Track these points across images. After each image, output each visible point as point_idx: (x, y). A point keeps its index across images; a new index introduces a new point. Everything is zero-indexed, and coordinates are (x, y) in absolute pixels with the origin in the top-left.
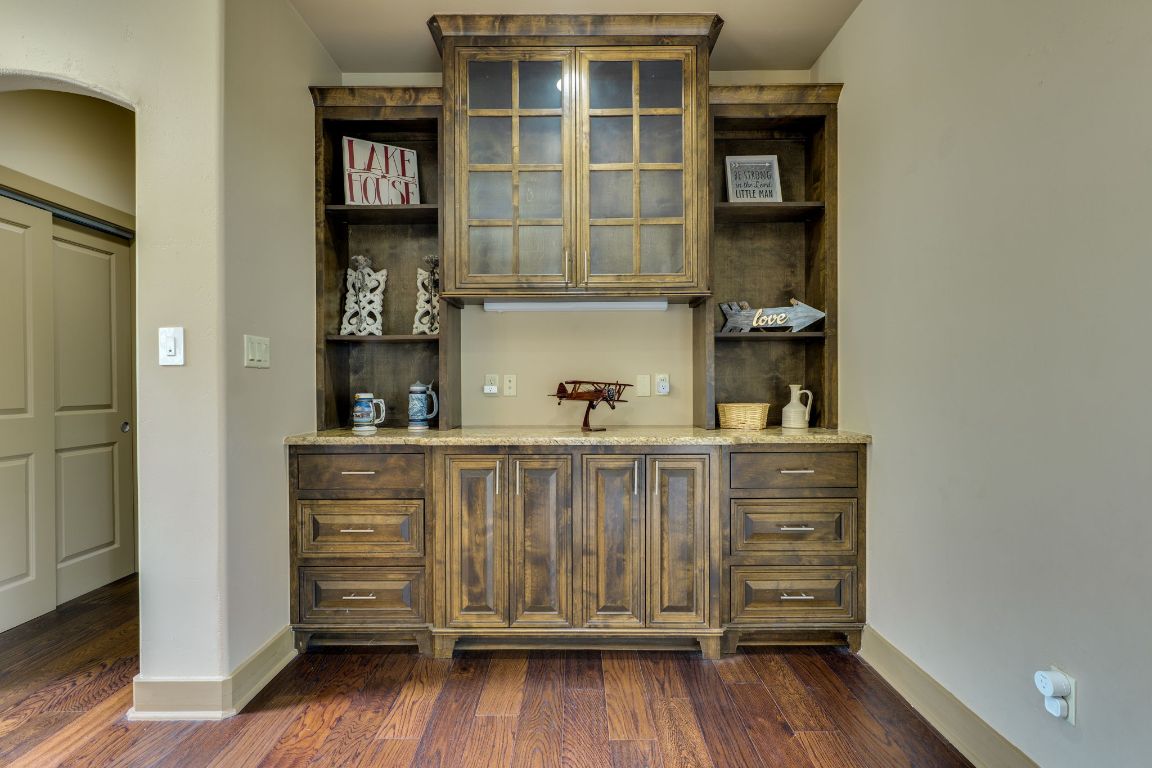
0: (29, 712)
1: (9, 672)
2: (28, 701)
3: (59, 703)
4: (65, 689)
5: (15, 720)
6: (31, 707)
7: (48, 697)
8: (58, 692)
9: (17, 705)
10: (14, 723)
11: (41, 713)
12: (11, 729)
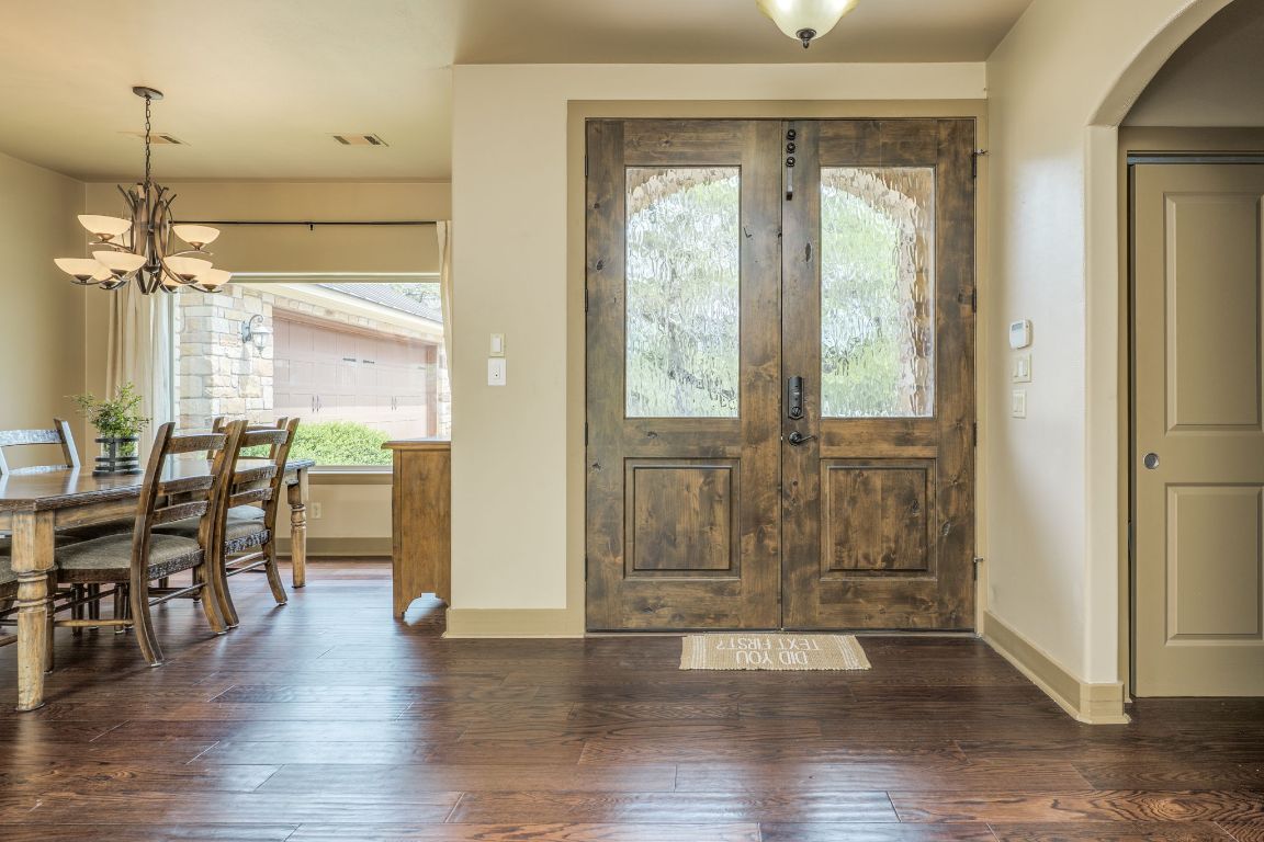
0: (1200, 809)
1: (1207, 748)
2: (1206, 796)
3: (1235, 822)
4: (1251, 808)
5: (1181, 809)
6: (1206, 805)
7: (1229, 805)
8: (1243, 806)
9: (1195, 792)
10: (1179, 813)
11: (1211, 820)
12: (1173, 817)
